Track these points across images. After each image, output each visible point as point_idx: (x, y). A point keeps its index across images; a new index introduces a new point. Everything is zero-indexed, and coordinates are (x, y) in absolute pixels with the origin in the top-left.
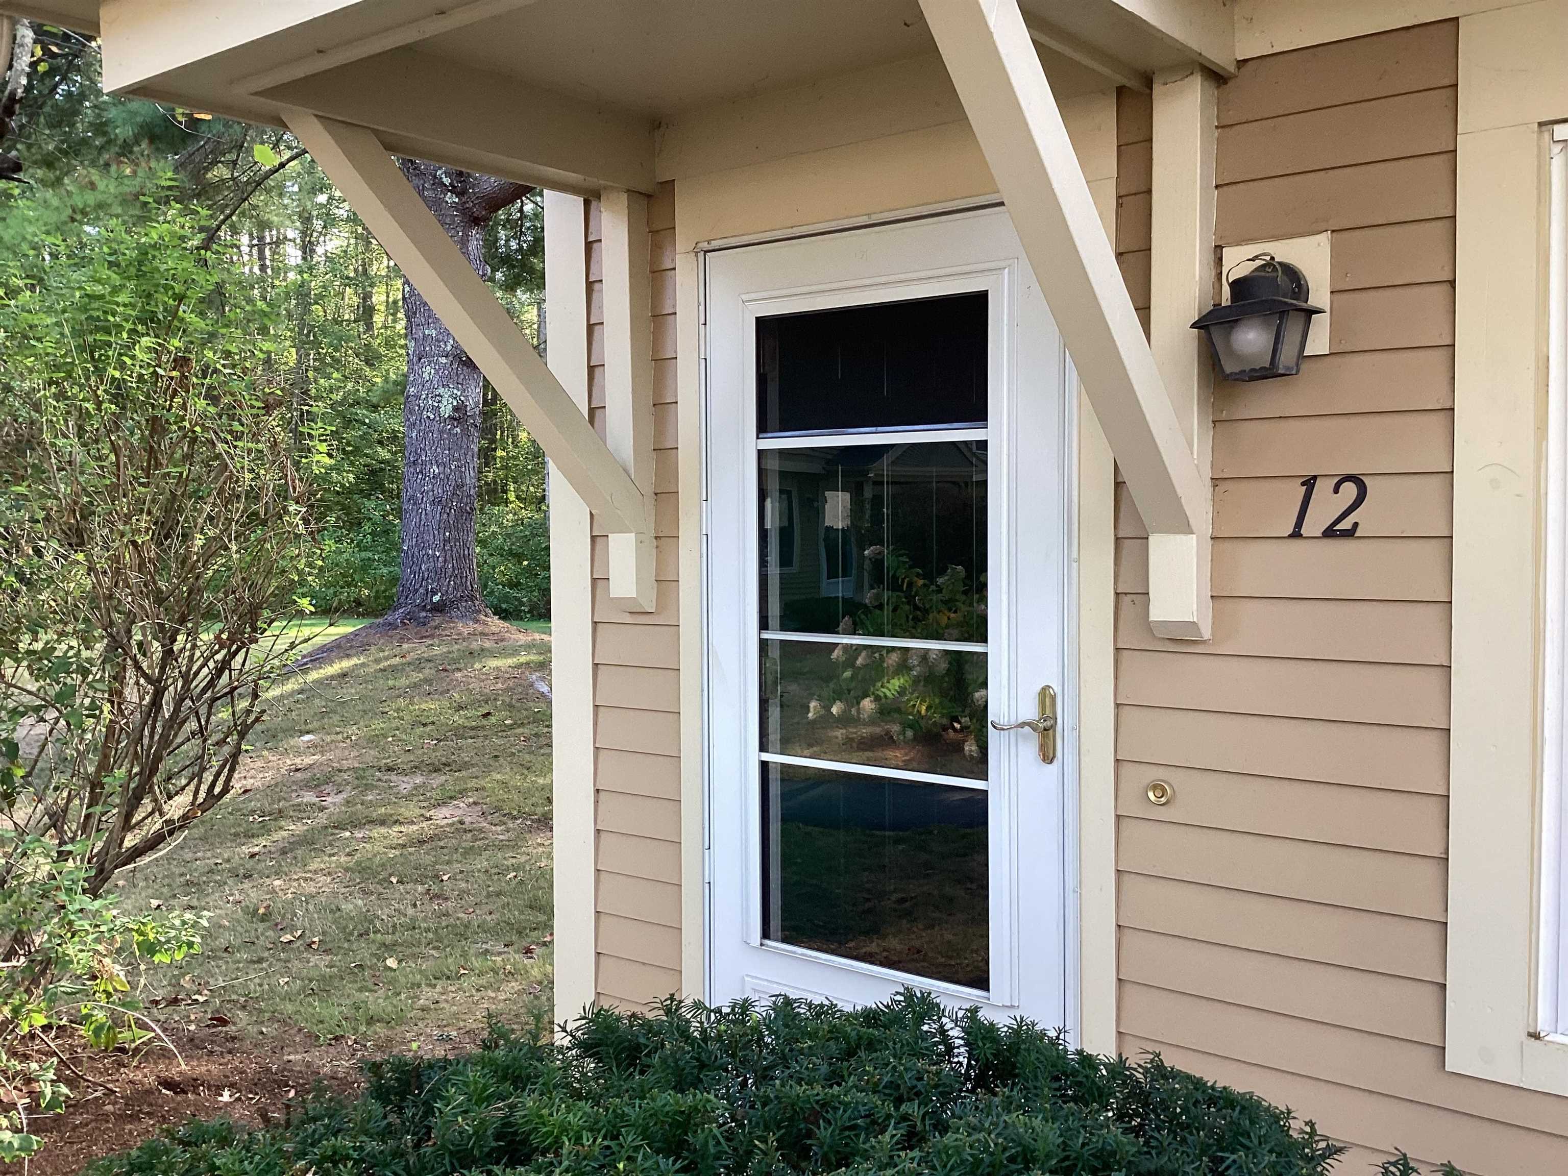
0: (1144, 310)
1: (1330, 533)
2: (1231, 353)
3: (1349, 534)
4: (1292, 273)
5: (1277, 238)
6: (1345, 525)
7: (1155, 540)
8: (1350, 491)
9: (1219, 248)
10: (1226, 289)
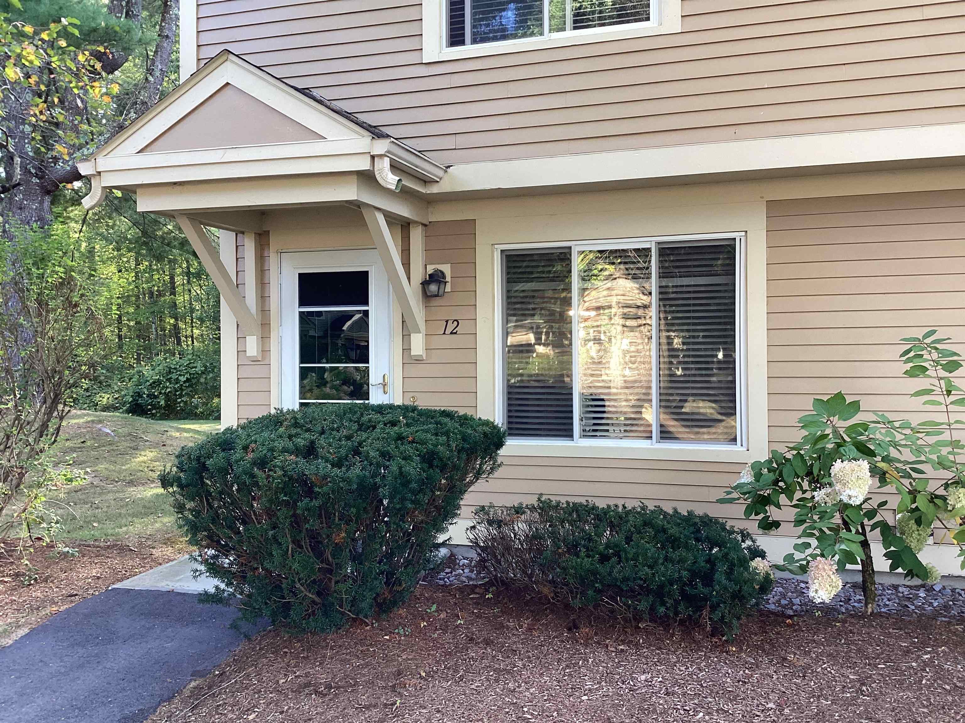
0: (409, 278)
1: (452, 333)
2: (430, 291)
3: (456, 333)
4: (442, 273)
5: (439, 264)
6: (455, 331)
7: (412, 335)
8: (456, 323)
9: (426, 265)
10: (428, 276)
